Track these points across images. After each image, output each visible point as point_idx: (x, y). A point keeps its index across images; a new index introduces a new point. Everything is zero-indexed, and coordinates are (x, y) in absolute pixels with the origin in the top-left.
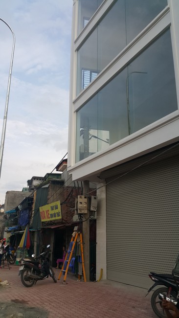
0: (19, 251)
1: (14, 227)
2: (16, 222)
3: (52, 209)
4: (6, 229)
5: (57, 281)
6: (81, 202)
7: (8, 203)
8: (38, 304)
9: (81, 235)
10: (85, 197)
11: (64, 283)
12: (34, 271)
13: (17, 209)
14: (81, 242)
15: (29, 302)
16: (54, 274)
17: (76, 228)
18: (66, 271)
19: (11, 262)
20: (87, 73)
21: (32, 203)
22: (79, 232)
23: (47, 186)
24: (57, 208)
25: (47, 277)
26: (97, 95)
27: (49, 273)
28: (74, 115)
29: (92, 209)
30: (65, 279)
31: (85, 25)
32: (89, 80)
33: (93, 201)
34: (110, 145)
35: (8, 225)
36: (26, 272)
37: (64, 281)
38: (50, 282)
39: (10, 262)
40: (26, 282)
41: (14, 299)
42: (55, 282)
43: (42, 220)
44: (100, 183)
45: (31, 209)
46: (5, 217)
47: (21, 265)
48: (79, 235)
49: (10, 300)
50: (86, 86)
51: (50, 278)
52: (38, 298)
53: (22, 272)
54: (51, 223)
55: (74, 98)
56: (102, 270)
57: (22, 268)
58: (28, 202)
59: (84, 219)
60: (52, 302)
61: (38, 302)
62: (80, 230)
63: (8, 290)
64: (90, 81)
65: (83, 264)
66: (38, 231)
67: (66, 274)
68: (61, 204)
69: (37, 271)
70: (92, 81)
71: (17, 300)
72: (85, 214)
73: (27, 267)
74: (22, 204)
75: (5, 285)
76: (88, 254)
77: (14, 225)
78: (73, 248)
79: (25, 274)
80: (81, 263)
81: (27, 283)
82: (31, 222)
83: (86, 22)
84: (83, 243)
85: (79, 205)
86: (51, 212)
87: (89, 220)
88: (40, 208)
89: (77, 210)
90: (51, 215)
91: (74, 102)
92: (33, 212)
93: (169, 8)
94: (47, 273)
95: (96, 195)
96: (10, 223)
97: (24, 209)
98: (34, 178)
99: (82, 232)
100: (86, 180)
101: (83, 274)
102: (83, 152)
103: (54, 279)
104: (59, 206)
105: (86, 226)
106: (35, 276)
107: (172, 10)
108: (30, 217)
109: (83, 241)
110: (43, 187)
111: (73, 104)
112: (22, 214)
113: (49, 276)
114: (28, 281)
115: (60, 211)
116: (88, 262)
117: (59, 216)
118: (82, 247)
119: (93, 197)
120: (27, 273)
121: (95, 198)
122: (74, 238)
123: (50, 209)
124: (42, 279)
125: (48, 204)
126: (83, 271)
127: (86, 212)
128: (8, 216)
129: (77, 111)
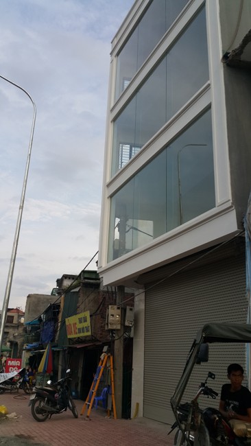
0: (39, 378)
1: (34, 344)
2: (37, 338)
3: (80, 322)
4: (25, 346)
5: (79, 416)
6: (114, 314)
7: (29, 310)
8: (46, 440)
9: (111, 358)
10: (118, 308)
11: (87, 419)
12: (48, 401)
13: (40, 320)
14: (112, 367)
15: (36, 438)
16: (74, 407)
17: (105, 349)
18: (91, 404)
19: (27, 391)
20: (126, 148)
21: (58, 312)
22: (109, 354)
23: (77, 290)
24: (85, 321)
25: (66, 410)
26: (133, 179)
27: (69, 406)
28: (108, 202)
29: (127, 324)
30: (88, 414)
31: (125, 87)
32: (128, 156)
33: (128, 313)
34: (154, 239)
35: (28, 342)
36: (38, 402)
37: (88, 417)
38: (69, 417)
39: (25, 391)
40: (37, 415)
41: (19, 434)
42: (76, 417)
43: (69, 337)
44: (139, 289)
45: (56, 320)
46: (25, 330)
47: (33, 393)
48: (109, 357)
49: (14, 434)
50: (124, 164)
51: (69, 412)
52: (47, 434)
53: (33, 402)
54: (79, 340)
55: (108, 180)
56: (138, 404)
57: (33, 397)
58: (53, 311)
59: (116, 338)
60: (63, 439)
61: (46, 438)
62: (111, 351)
63: (14, 424)
64: (130, 158)
65: (113, 396)
66: (64, 351)
67: (90, 407)
68: (91, 316)
69: (52, 402)
70: (133, 157)
71: (22, 435)
72: (118, 330)
73: (40, 396)
74: (46, 312)
75: (13, 418)
76: (120, 383)
77: (35, 341)
78: (100, 375)
79: (36, 405)
80: (111, 394)
81: (40, 416)
82: (57, 338)
83: (127, 83)
84: (114, 368)
85: (111, 318)
86: (79, 326)
87: (122, 338)
88: (66, 320)
89: (108, 324)
90: (79, 329)
91: (108, 186)
92: (59, 324)
93: (209, 85)
94: (65, 405)
95: (133, 305)
96: (31, 338)
97: (48, 320)
98: (66, 277)
99: (113, 354)
100: (120, 286)
101: (112, 408)
102: (118, 248)
103: (74, 413)
104: (88, 319)
105: (119, 346)
106: (49, 408)
107: (212, 86)
108: (55, 331)
109: (113, 367)
110: (72, 291)
111: (106, 188)
112: (45, 327)
113: (68, 409)
114: (40, 415)
115: (89, 325)
116: (120, 393)
117: (88, 331)
118: (112, 374)
119: (128, 308)
120: (40, 404)
121: (131, 310)
122: (103, 362)
123: (77, 321)
124: (58, 413)
125: (76, 314)
126: (112, 405)
127: (119, 327)
128: (29, 328)
129: (111, 197)
